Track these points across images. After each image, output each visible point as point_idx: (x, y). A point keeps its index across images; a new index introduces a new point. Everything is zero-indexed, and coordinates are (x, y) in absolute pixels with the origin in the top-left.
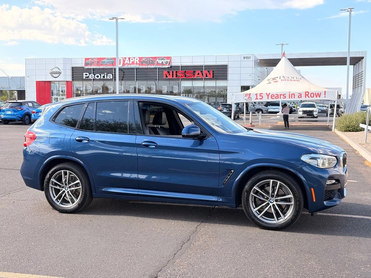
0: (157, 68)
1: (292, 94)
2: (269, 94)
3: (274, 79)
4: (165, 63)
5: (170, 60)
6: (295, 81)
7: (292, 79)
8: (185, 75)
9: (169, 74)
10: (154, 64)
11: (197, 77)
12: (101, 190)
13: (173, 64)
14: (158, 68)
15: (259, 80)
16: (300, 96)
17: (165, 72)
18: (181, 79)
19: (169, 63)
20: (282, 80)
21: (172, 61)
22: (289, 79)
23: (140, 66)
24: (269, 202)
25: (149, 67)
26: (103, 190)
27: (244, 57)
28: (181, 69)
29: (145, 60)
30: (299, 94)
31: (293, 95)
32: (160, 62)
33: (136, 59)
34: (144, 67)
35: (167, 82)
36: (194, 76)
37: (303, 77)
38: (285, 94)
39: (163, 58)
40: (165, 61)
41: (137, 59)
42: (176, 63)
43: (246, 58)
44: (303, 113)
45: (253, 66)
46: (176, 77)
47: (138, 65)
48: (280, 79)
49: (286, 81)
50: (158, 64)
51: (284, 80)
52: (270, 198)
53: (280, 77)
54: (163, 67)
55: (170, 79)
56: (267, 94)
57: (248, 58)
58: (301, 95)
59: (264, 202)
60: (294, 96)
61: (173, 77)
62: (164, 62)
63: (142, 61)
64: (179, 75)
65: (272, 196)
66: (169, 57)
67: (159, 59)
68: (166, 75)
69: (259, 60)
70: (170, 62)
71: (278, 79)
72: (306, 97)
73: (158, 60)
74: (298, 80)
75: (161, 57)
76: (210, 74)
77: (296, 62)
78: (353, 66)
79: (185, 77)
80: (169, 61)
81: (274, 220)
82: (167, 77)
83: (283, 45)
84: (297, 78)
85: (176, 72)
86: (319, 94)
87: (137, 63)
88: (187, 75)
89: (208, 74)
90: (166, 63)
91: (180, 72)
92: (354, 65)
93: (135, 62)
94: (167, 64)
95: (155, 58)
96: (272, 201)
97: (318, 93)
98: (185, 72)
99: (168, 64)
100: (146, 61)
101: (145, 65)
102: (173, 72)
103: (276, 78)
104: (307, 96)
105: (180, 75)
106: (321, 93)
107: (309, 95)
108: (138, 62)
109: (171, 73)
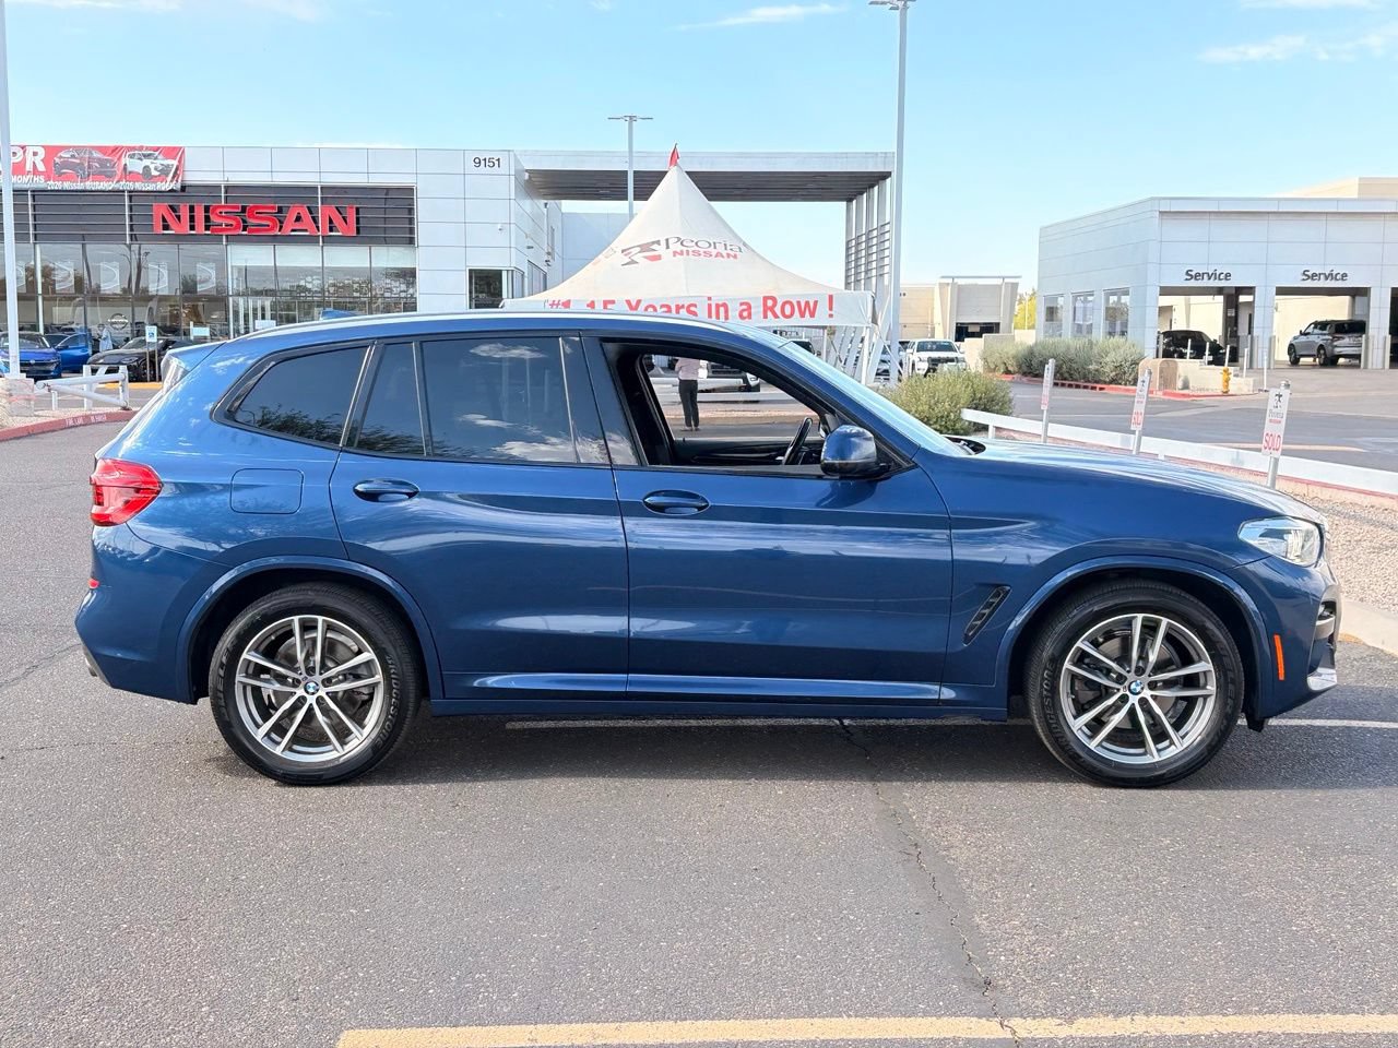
0: (123, 191)
1: (718, 306)
2: (639, 302)
3: (644, 248)
4: (158, 173)
5: (180, 162)
6: (723, 257)
7: (712, 249)
8: (244, 221)
9: (179, 217)
10: (109, 177)
11: (293, 230)
12: (469, 685)
13: (193, 177)
14: (130, 192)
15: (529, 248)
16: (745, 314)
17: (160, 209)
18: (227, 236)
19: (175, 172)
20: (675, 253)
21: (188, 164)
22: (697, 249)
23: (51, 183)
24: (1128, 693)
25: (89, 185)
26: (476, 684)
27: (477, 161)
28: (226, 198)
29: (73, 156)
30: (742, 304)
31: (722, 310)
32: (136, 166)
33: (30, 151)
34: (67, 185)
35: (168, 249)
36: (281, 227)
37: (745, 244)
38: (695, 306)
39: (148, 153)
40: (158, 162)
41: (35, 154)
42: (202, 172)
43: (483, 162)
44: (711, 374)
45: (513, 197)
46: (207, 228)
47: (42, 177)
48: (668, 247)
49: (691, 256)
50: (127, 174)
51: (681, 253)
52: (1131, 676)
53: (667, 240)
54: (151, 187)
55: (179, 238)
56: (628, 302)
57: (491, 164)
58: (749, 307)
59: (1108, 692)
60: (726, 312)
61: (192, 228)
62: (152, 167)
63: (57, 160)
64: (219, 221)
65: (1140, 671)
66: (174, 148)
67: (132, 157)
68: (164, 220)
69: (527, 171)
70: (177, 169)
71: (660, 249)
72: (765, 317)
73: (125, 160)
74: (732, 253)
75: (141, 148)
76: (344, 219)
77: (718, 186)
78: (845, 203)
79: (244, 230)
80: (175, 163)
81: (1145, 754)
82: (166, 227)
83: (632, 118)
84: (729, 248)
85: (207, 209)
86: (812, 305)
87: (35, 171)
88: (251, 221)
89: (338, 221)
90: (164, 171)
91: (224, 211)
92: (849, 200)
93: (29, 167)
94: (167, 175)
95: (115, 150)
96: (1138, 689)
97: (807, 303)
98: (244, 209)
99: (171, 175)
100: (78, 161)
101: (69, 178)
102: (192, 209)
103: (653, 243)
104: (769, 314)
105: (224, 222)
106: (816, 303)
107: (778, 310)
108: (41, 167)
109: (185, 214)
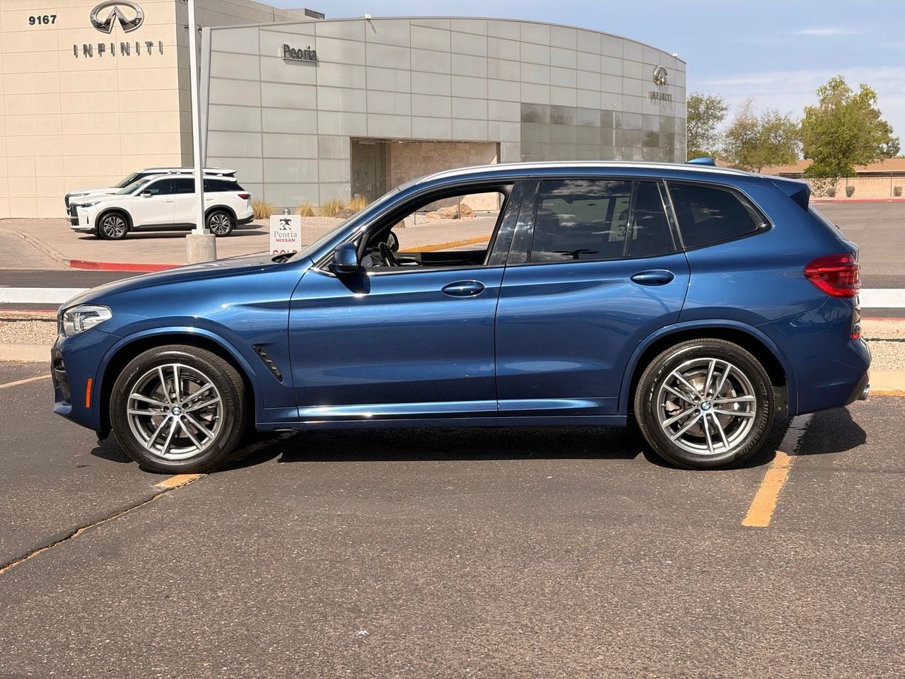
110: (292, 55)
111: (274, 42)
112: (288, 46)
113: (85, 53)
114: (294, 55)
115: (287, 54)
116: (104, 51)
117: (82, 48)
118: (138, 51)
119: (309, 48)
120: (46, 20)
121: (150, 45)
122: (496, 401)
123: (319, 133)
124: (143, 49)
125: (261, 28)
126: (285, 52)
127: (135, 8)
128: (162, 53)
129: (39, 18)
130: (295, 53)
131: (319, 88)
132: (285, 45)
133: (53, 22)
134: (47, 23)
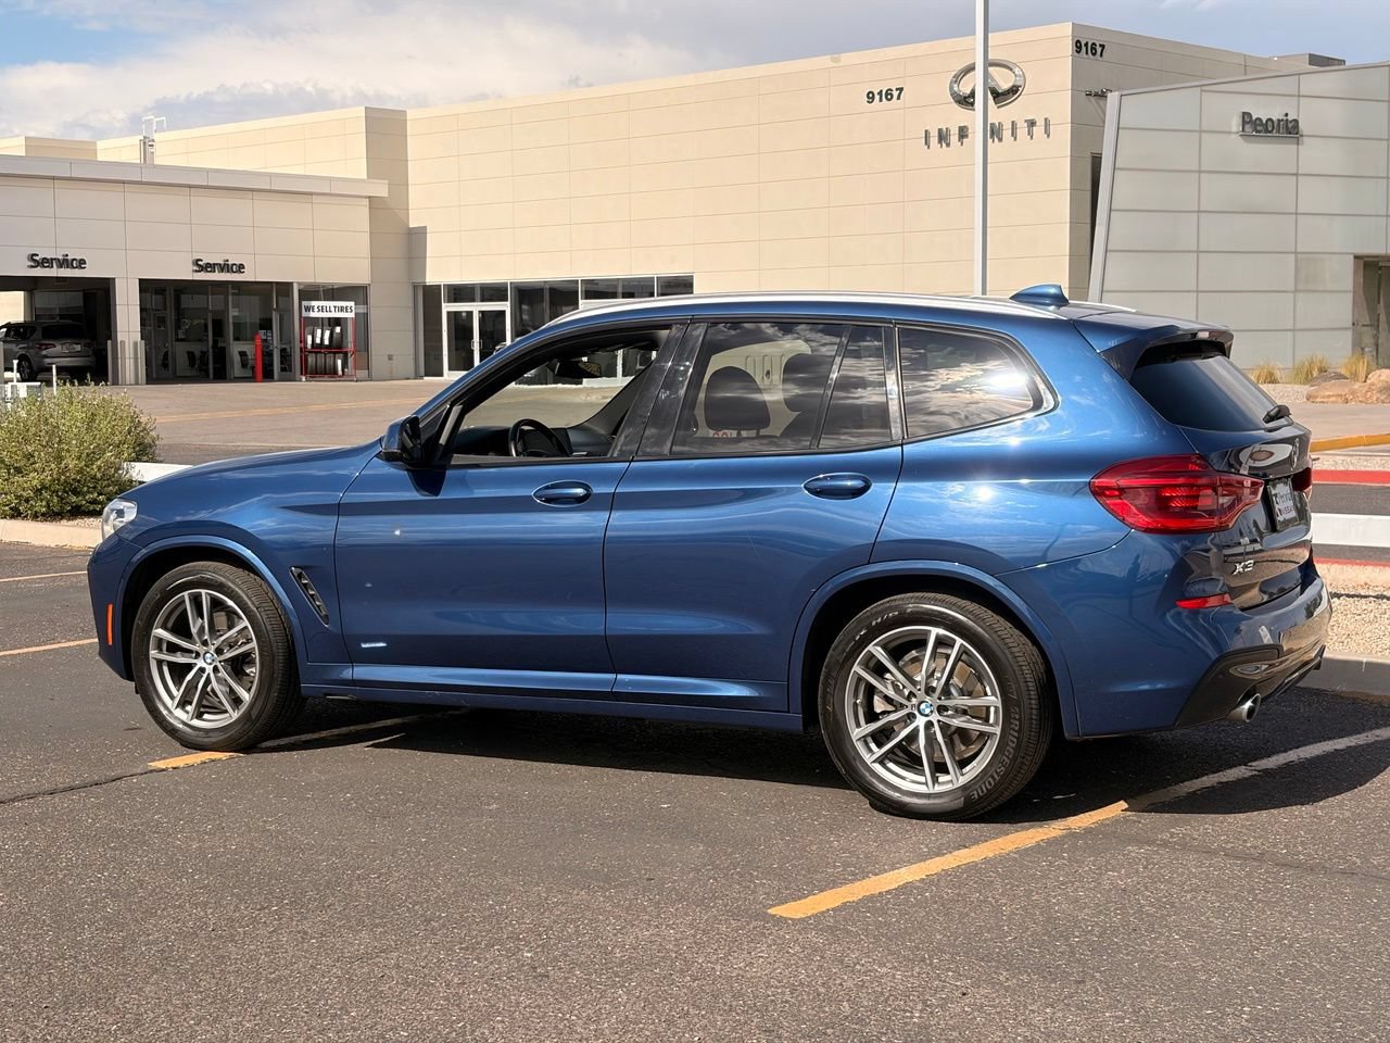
110: (1256, 128)
111: (1226, 110)
112: (1249, 114)
113: (940, 141)
114: (1259, 128)
115: (1248, 127)
116: (967, 136)
117: (937, 134)
118: (1014, 134)
119: (1287, 115)
120: (889, 95)
121: (1032, 123)
122: (613, 676)
123: (1298, 250)
124: (1022, 131)
125: (1204, 88)
126: (1244, 123)
127: (1011, 69)
128: (1048, 136)
129: (880, 93)
130: (1262, 124)
131: (1300, 178)
132: (1244, 113)
133: (899, 98)
134: (889, 100)
